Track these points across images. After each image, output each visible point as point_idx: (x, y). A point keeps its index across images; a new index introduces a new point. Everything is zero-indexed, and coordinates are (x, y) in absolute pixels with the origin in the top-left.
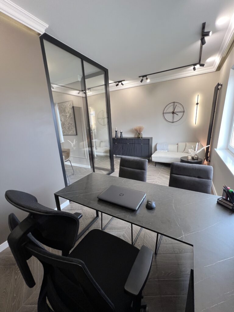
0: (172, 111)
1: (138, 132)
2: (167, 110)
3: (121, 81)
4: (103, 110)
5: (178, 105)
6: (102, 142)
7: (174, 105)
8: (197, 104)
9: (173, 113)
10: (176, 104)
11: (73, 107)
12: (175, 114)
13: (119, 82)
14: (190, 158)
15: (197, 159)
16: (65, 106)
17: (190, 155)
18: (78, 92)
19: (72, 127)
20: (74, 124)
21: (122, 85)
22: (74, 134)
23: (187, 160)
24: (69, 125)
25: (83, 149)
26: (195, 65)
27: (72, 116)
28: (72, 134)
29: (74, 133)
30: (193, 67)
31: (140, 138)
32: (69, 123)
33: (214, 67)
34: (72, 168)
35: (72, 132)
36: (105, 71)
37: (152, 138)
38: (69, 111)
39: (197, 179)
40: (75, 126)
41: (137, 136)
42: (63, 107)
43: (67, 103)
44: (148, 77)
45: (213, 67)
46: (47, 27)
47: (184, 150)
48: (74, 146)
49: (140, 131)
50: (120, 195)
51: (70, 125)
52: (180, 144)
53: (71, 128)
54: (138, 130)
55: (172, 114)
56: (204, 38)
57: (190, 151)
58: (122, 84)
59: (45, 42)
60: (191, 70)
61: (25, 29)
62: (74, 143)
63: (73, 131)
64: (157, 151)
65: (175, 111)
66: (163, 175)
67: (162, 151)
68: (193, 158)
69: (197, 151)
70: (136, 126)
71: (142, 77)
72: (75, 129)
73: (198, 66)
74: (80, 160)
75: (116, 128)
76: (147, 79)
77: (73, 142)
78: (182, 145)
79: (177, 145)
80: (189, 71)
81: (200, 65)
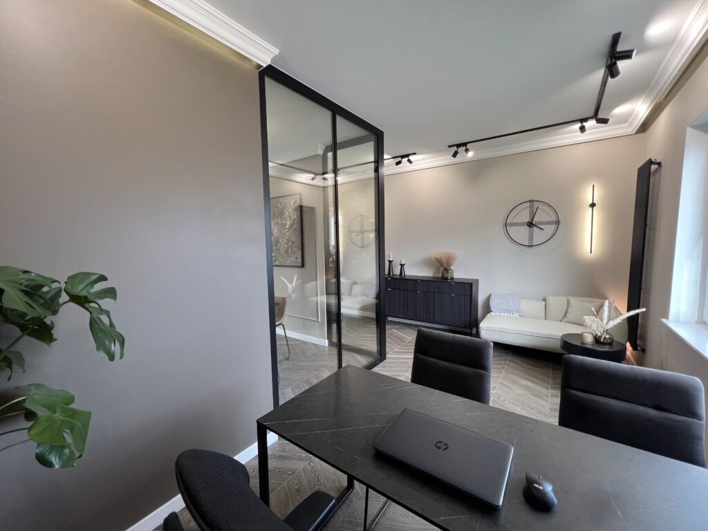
0: (527, 219)
1: (443, 265)
2: (514, 218)
3: (407, 156)
4: (361, 215)
5: (541, 206)
6: (355, 283)
7: (531, 207)
8: (593, 205)
9: (530, 224)
10: (536, 205)
11: (301, 207)
12: (534, 228)
13: (403, 157)
14: (589, 339)
15: (610, 344)
16: (283, 205)
17: (588, 331)
18: (312, 176)
19: (295, 249)
20: (300, 242)
21: (409, 164)
22: (297, 264)
23: (582, 343)
24: (287, 244)
25: (315, 299)
26: (586, 120)
27: (297, 226)
28: (292, 264)
29: (298, 262)
30: (579, 125)
31: (447, 279)
32: (289, 240)
33: (630, 125)
34: (286, 343)
35: (292, 259)
36: (377, 136)
37: (477, 281)
38: (291, 214)
39: (652, 412)
40: (300, 246)
41: (440, 276)
42: (280, 206)
43: (289, 199)
44: (469, 146)
45: (627, 125)
46: (277, 54)
47: (565, 316)
48: (294, 291)
49: (449, 264)
50: (439, 448)
51: (290, 244)
52: (551, 299)
53: (292, 252)
54: (444, 261)
55: (527, 228)
56: (615, 63)
57: (587, 320)
58: (409, 161)
59: (269, 82)
60: (575, 131)
61: (235, 59)
62: (294, 284)
63: (297, 258)
64: (492, 313)
65: (536, 220)
66: (515, 378)
67: (506, 314)
68: (597, 340)
69: (607, 323)
70: (438, 250)
71: (455, 147)
72: (300, 253)
73: (591, 124)
74: (305, 325)
75: (391, 254)
76: (467, 150)
77: (291, 282)
78: (557, 303)
79: (544, 302)
80: (567, 133)
81: (596, 120)
